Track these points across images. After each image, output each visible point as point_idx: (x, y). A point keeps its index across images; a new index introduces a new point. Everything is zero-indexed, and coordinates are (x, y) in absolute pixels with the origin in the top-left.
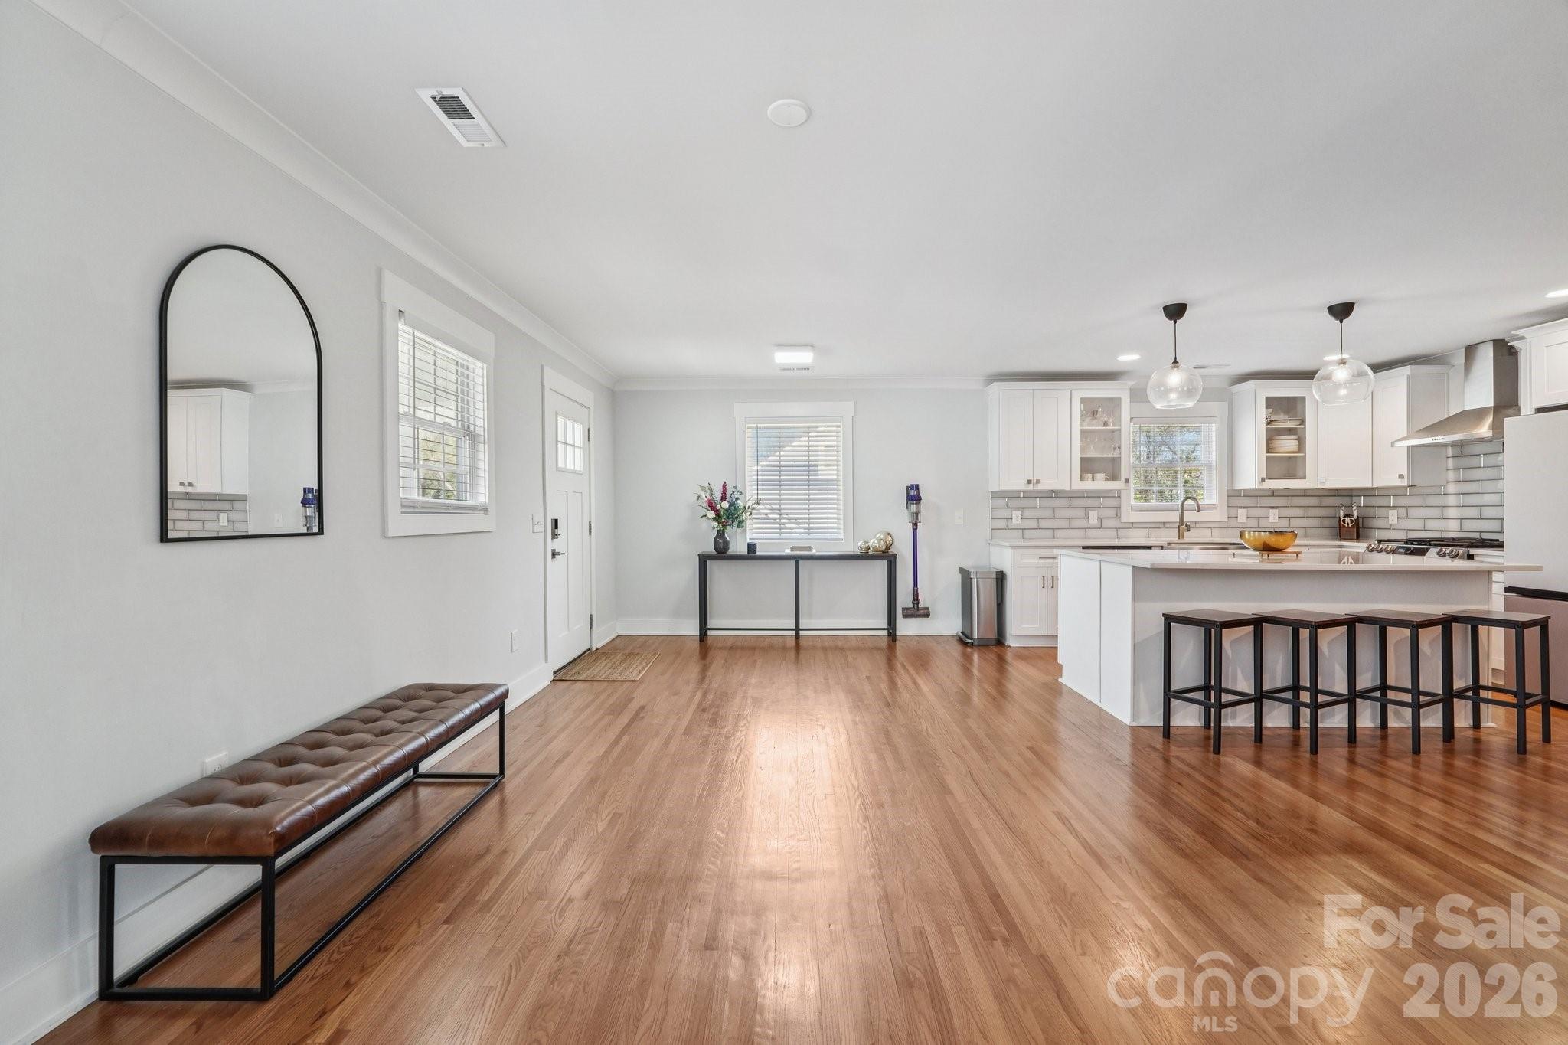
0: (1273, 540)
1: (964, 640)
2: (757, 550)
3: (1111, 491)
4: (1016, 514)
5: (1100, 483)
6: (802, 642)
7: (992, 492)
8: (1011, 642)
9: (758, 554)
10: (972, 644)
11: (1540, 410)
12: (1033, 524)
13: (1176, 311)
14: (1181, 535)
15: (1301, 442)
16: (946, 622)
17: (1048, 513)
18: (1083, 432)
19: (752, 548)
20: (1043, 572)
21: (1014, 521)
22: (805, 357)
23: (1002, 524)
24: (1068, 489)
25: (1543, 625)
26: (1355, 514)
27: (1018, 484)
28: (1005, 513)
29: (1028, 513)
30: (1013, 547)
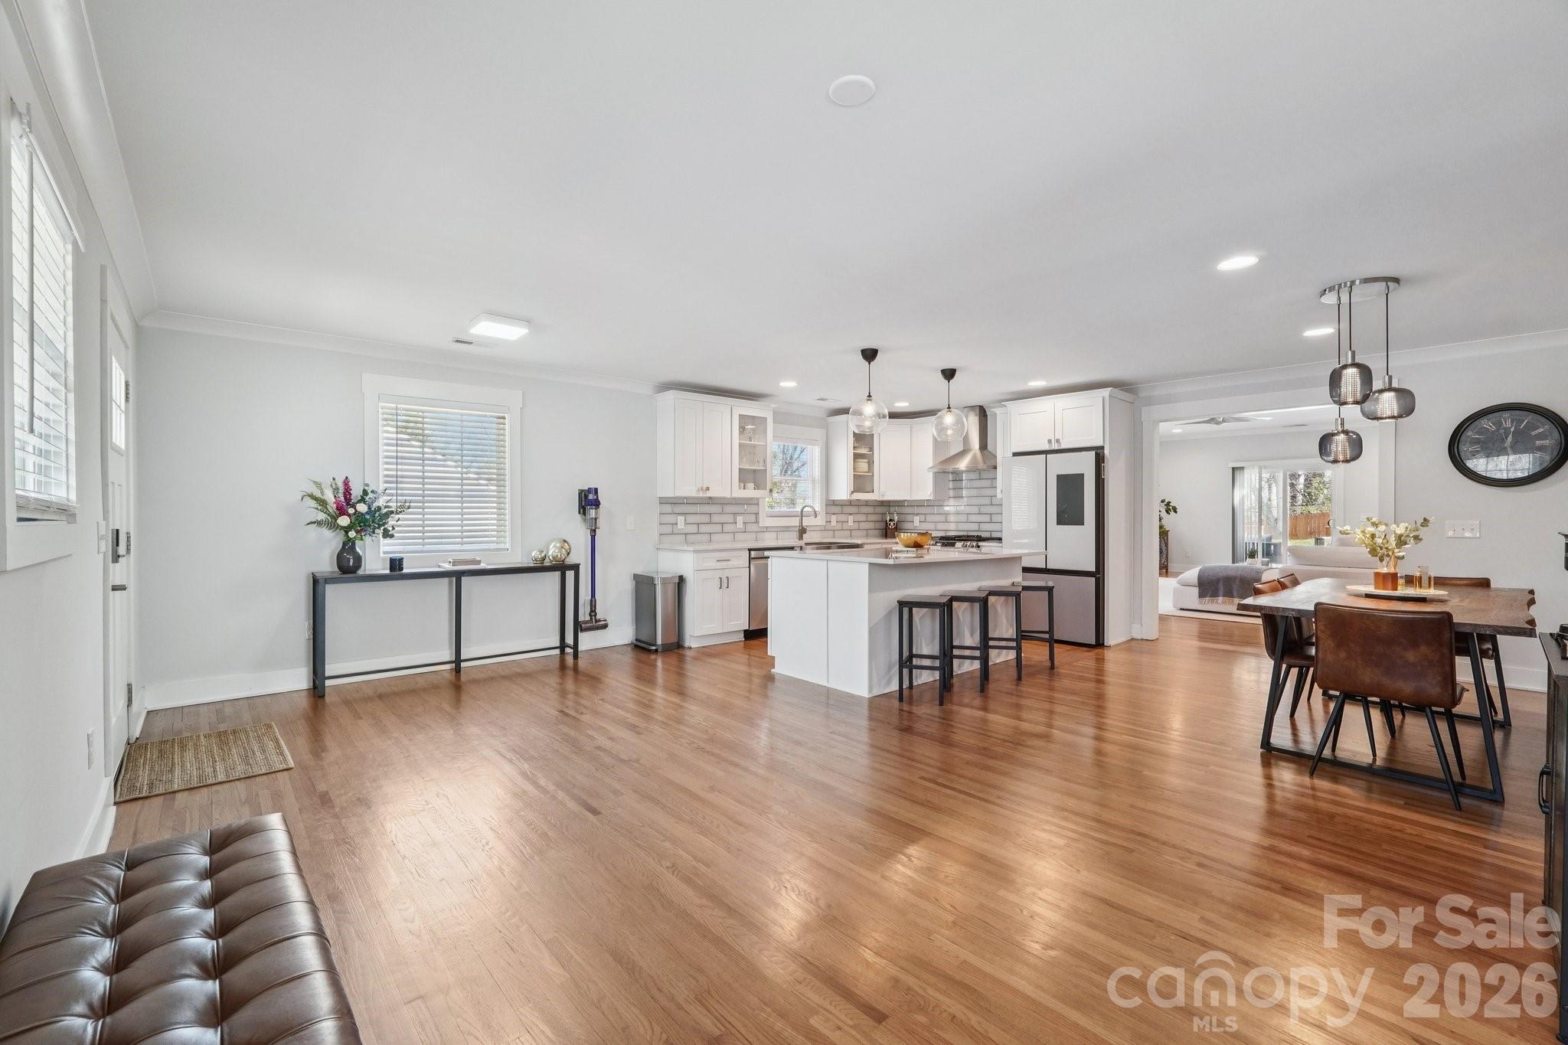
0: (919, 539)
1: (642, 647)
2: (404, 566)
3: (752, 499)
4: (681, 519)
5: (750, 492)
6: (463, 678)
7: (660, 498)
8: (691, 641)
9: (405, 571)
10: (656, 650)
11: (1015, 454)
12: (694, 529)
13: (870, 355)
14: (801, 538)
15: (871, 464)
16: (620, 632)
17: (706, 519)
18: (741, 445)
19: (396, 564)
20: (719, 574)
21: (679, 527)
22: (512, 332)
23: (668, 529)
24: (729, 496)
25: (1050, 590)
26: (896, 518)
27: (689, 491)
28: (671, 519)
29: (691, 519)
30: (695, 551)
